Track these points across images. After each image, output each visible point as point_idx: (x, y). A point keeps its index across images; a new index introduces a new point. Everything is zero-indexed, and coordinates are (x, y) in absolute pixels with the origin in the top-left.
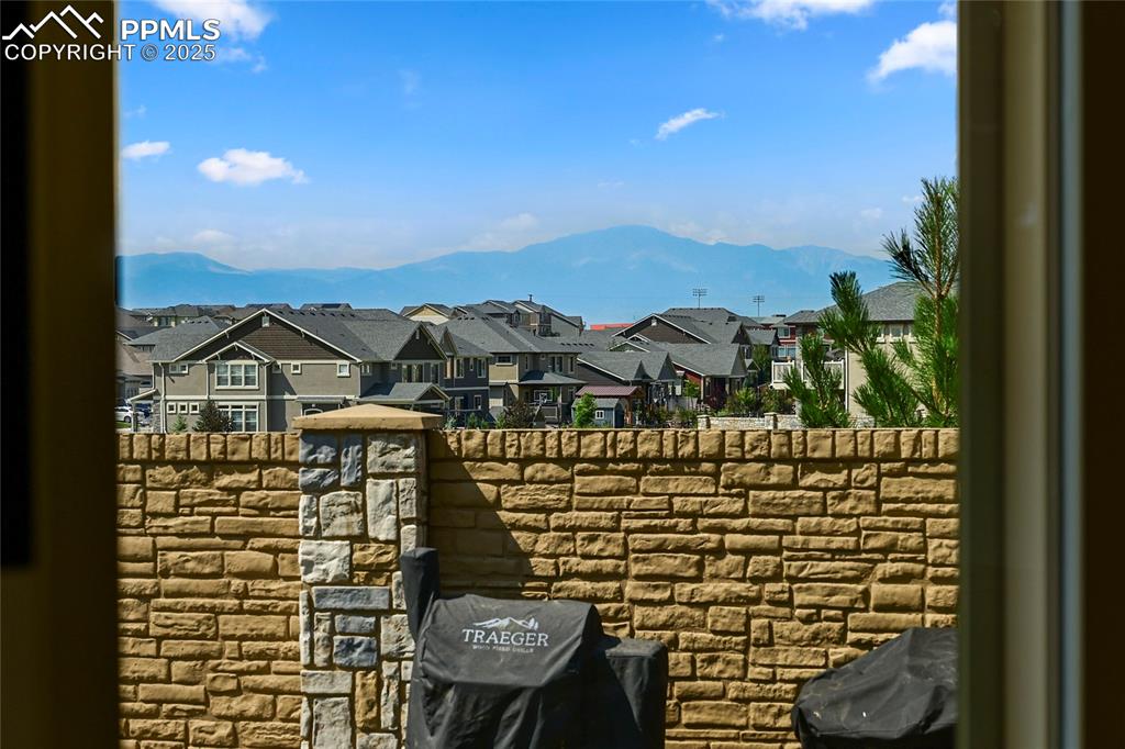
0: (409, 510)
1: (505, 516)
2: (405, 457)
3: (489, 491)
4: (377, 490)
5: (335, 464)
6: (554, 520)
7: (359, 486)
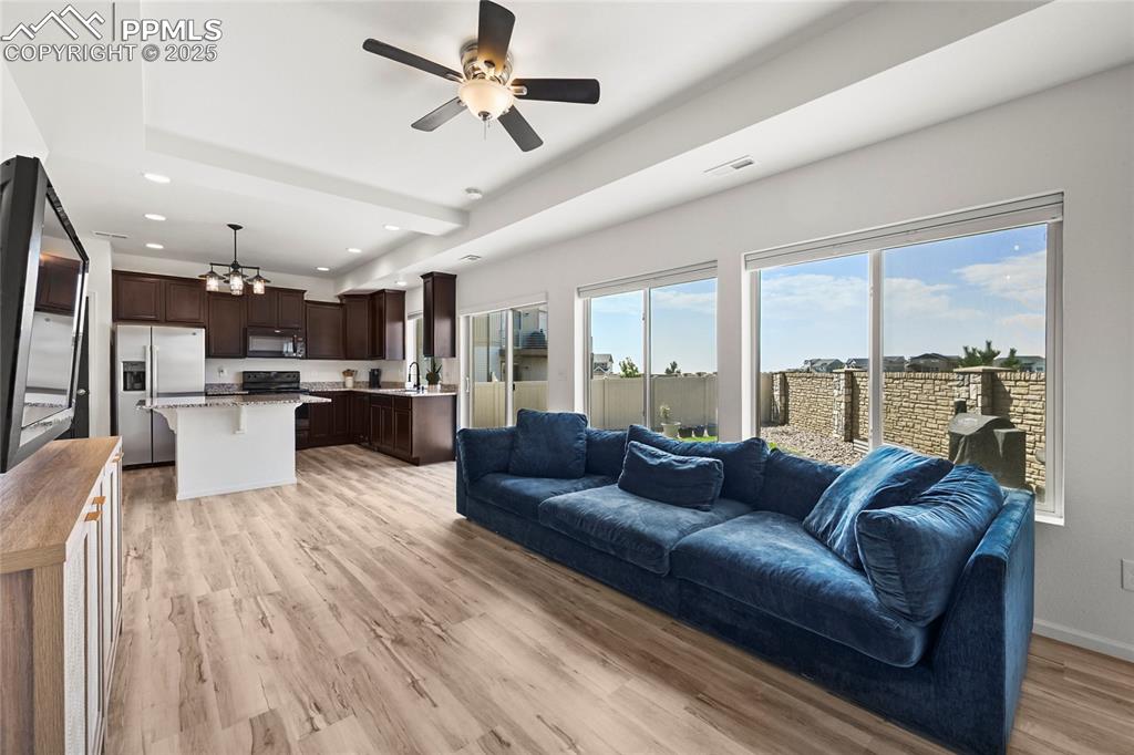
0: (980, 392)
1: (1012, 396)
2: (979, 379)
3: (1007, 389)
4: (972, 387)
5: (963, 380)
6: (1025, 397)
7: (968, 386)
